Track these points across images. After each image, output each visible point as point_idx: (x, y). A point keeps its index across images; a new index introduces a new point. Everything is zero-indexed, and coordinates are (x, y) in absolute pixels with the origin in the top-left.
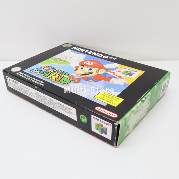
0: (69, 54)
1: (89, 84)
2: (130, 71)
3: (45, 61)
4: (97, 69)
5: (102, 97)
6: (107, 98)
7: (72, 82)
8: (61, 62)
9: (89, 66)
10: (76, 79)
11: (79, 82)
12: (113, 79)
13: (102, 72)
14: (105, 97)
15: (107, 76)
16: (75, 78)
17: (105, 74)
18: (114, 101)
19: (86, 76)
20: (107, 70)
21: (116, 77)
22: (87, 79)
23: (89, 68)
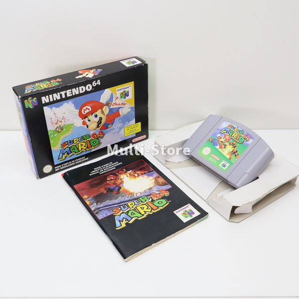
0: (55, 114)
1: (111, 130)
2: (123, 90)
3: (51, 142)
4: (100, 110)
5: (128, 132)
6: (131, 130)
7: (99, 139)
8: (64, 130)
9: (91, 113)
10: (99, 134)
11: (104, 135)
12: (120, 110)
13: (106, 110)
14: (130, 130)
15: (114, 111)
16: (97, 133)
17: (111, 110)
18: (137, 128)
19: (101, 125)
20: (107, 104)
21: (120, 106)
22: (106, 127)
23: (93, 115)
